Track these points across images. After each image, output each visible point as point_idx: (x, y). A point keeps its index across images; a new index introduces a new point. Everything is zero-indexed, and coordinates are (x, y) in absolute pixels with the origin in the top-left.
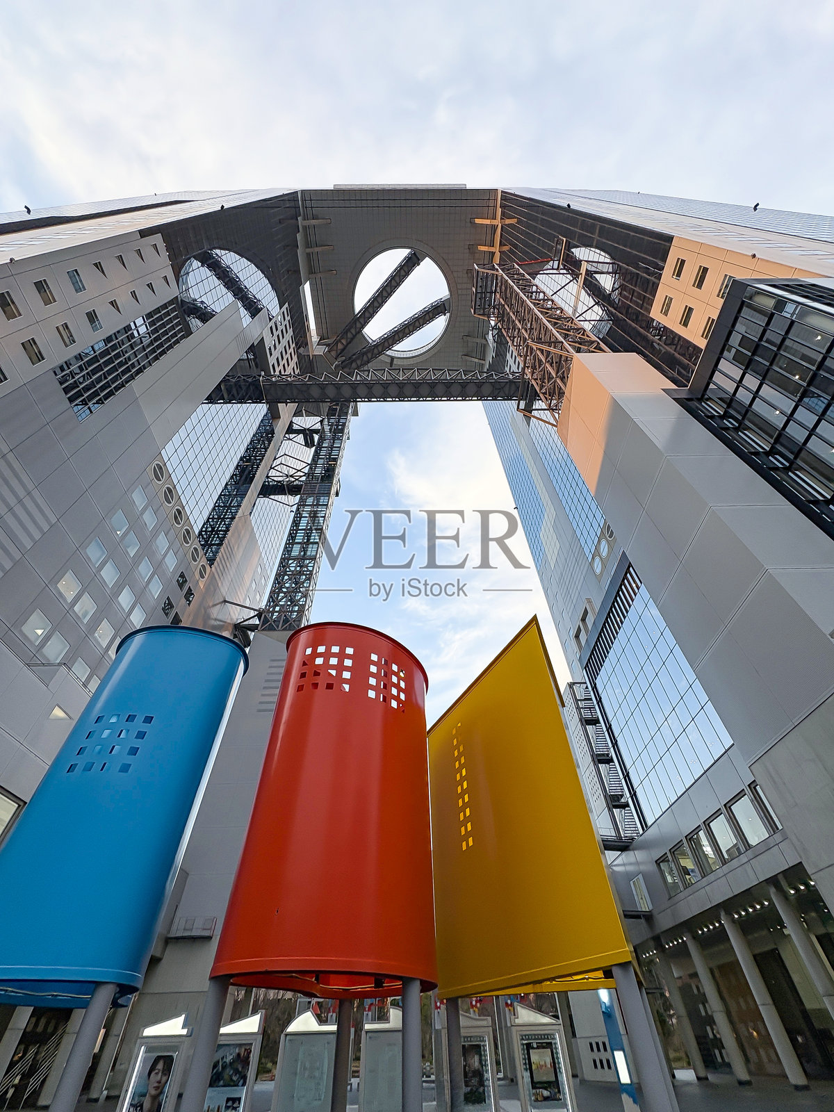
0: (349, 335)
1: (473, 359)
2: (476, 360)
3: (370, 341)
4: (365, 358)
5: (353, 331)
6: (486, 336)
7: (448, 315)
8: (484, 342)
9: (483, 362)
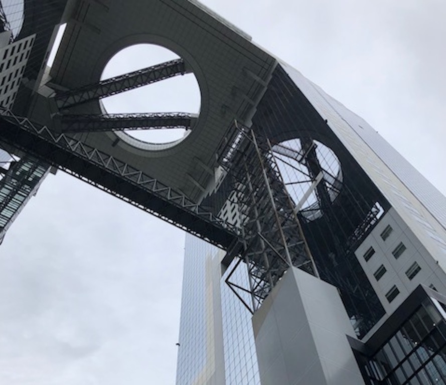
0: (85, 96)
1: (195, 182)
2: (198, 185)
3: (104, 113)
4: (91, 125)
5: (91, 94)
6: (215, 169)
7: (189, 131)
8: (211, 172)
9: (203, 190)
